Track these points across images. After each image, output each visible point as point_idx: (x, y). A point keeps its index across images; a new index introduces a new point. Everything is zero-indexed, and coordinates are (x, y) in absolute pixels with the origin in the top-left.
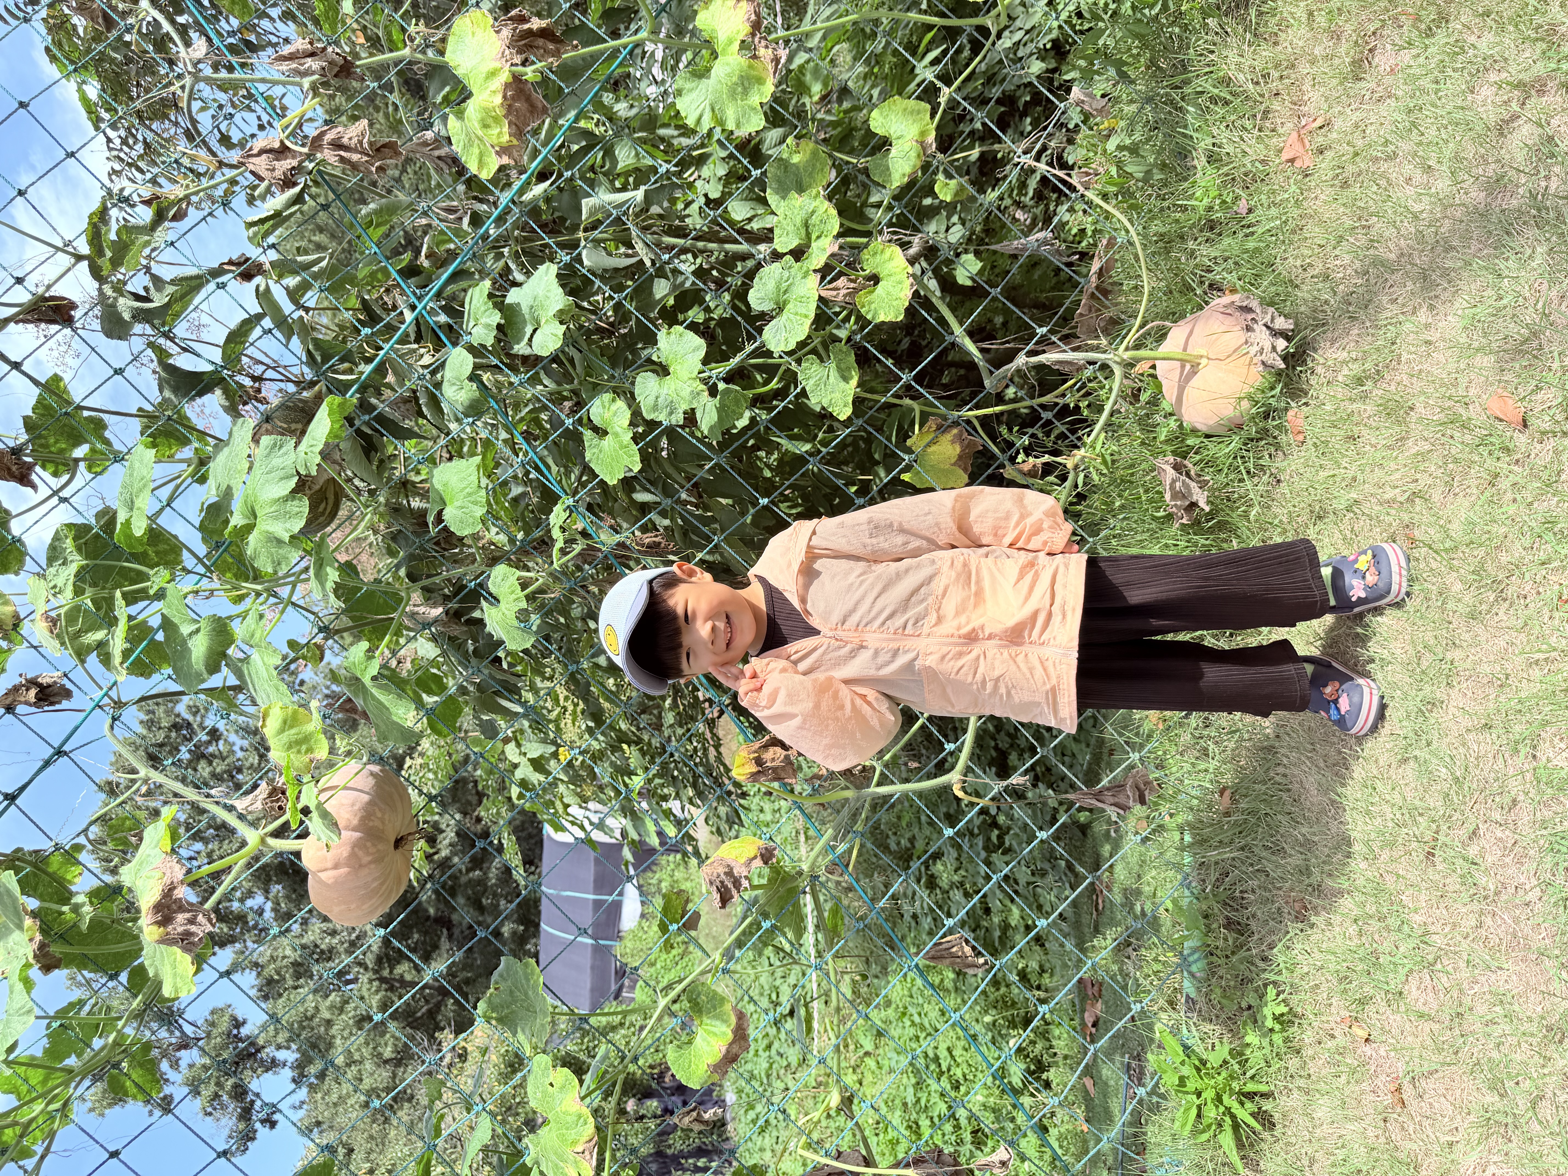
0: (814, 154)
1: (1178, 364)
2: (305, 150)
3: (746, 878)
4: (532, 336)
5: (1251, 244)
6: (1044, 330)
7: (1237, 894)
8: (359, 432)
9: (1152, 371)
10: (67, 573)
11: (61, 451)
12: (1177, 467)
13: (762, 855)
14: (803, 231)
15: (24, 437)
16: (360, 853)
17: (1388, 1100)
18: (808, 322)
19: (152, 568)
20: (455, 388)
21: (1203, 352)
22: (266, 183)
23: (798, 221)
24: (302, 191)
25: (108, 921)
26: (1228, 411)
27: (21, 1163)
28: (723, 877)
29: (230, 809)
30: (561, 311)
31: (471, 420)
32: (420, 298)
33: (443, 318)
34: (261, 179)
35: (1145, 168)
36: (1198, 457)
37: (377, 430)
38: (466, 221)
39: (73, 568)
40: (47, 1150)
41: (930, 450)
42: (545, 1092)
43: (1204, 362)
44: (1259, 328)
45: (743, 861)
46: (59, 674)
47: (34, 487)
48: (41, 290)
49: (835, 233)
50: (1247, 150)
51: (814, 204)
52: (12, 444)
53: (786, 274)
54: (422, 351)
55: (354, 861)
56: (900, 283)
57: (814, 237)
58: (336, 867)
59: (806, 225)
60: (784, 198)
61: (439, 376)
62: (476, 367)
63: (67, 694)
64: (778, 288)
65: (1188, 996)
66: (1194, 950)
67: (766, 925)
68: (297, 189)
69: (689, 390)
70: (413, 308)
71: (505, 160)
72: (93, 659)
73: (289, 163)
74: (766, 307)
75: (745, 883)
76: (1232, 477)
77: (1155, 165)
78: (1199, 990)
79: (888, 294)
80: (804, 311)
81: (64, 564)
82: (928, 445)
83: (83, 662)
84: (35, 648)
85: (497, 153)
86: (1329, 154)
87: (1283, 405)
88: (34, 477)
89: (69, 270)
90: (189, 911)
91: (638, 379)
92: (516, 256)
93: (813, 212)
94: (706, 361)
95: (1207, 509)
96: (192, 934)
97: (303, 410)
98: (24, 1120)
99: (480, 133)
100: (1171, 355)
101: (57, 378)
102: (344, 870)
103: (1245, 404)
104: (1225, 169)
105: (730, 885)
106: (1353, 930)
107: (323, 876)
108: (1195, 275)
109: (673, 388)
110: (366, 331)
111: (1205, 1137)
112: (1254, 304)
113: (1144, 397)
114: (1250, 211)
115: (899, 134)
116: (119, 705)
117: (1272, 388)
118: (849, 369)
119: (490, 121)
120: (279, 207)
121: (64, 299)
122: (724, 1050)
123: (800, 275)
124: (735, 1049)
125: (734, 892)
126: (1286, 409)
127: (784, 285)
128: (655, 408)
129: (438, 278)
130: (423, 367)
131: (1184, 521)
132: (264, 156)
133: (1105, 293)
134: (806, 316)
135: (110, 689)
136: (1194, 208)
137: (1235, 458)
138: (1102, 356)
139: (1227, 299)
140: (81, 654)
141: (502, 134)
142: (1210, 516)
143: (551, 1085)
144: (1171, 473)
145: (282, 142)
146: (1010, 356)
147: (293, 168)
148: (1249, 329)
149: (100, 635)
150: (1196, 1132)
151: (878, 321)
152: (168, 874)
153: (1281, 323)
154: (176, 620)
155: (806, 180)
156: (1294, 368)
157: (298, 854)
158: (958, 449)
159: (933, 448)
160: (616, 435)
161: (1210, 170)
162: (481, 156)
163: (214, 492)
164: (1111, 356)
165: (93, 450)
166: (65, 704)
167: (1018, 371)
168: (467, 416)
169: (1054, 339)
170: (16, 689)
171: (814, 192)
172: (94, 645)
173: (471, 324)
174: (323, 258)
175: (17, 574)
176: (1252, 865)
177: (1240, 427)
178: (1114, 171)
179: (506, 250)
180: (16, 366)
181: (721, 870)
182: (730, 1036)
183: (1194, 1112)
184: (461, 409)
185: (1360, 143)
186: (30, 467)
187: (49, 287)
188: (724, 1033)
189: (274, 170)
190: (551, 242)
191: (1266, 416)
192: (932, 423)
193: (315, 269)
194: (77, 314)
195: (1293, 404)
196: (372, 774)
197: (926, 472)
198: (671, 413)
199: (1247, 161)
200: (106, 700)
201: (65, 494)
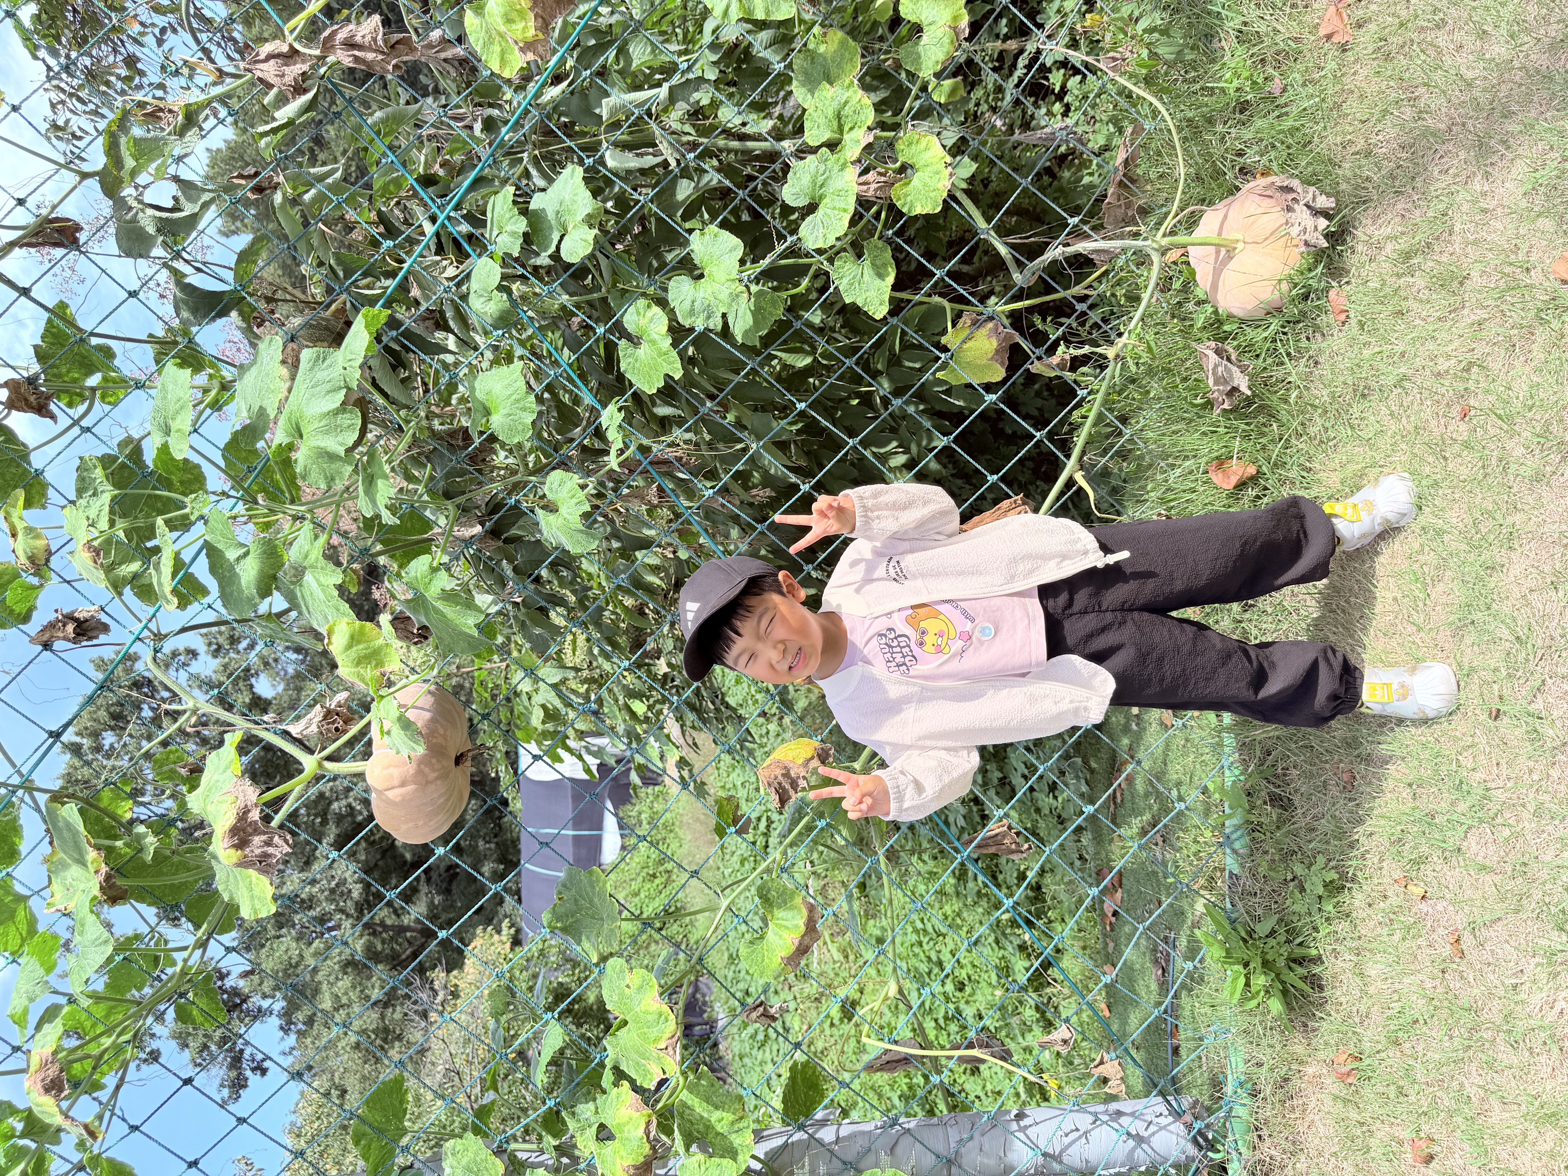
0: (842, 43)
1: (1212, 249)
2: (317, 52)
3: (804, 778)
4: (560, 242)
5: (1288, 123)
6: (1076, 220)
7: (1279, 771)
8: (387, 348)
9: (1184, 258)
10: (98, 504)
11: (75, 381)
12: (1218, 352)
13: (819, 755)
14: (835, 124)
15: (36, 368)
16: (427, 770)
17: (1447, 951)
18: (847, 217)
19: (186, 495)
20: (482, 300)
21: (1239, 236)
22: (275, 90)
23: (830, 113)
24: (316, 96)
25: (168, 853)
26: (1268, 294)
27: (95, 1095)
28: (780, 778)
29: (286, 734)
30: (588, 215)
31: (500, 332)
32: (442, 208)
33: (465, 228)
34: (270, 86)
35: (1177, 49)
36: (1235, 343)
37: (404, 346)
38: (478, 127)
39: (106, 499)
40: (122, 1080)
41: (965, 346)
42: (622, 995)
43: (1240, 246)
44: (1300, 208)
45: (800, 762)
46: (96, 607)
47: (53, 417)
48: (44, 212)
49: (869, 122)
50: (1279, 27)
51: (847, 94)
52: (26, 375)
53: (822, 168)
54: (445, 263)
55: (421, 778)
56: (938, 173)
57: (846, 128)
58: (403, 784)
59: (839, 117)
60: (812, 92)
61: (464, 288)
62: (504, 277)
63: (105, 628)
64: (814, 182)
65: (1231, 872)
66: (1237, 828)
67: (821, 824)
68: (310, 95)
69: (727, 292)
70: (433, 219)
71: (530, 56)
72: (127, 591)
73: (298, 68)
74: (801, 202)
75: (802, 783)
76: (1270, 361)
77: (1186, 45)
78: (1242, 866)
79: (925, 185)
80: (842, 205)
81: (94, 495)
82: (964, 342)
83: (120, 594)
84: (68, 582)
85: (521, 50)
86: (1372, 27)
87: (1323, 284)
88: (52, 407)
89: (75, 188)
90: (265, 833)
91: (672, 284)
92: (536, 161)
93: (846, 102)
94: (742, 262)
95: (1249, 393)
96: (270, 856)
97: (326, 328)
98: (96, 1052)
99: (502, 28)
100: (1208, 241)
101: (63, 305)
102: (411, 788)
103: (1285, 286)
104: (1255, 50)
105: (788, 786)
106: (1406, 793)
107: (390, 794)
108: (1225, 159)
109: (709, 291)
110: (388, 244)
111: (1253, 1004)
112: (1295, 183)
113: (1177, 285)
114: (1284, 90)
115: (930, 20)
116: (159, 637)
117: (1310, 270)
118: (885, 265)
119: (514, 15)
120: (291, 115)
121: (69, 220)
122: (797, 942)
123: (836, 168)
124: (807, 940)
125: (792, 792)
126: (1327, 290)
127: (821, 179)
128: (692, 312)
129: (459, 186)
130: (448, 279)
131: (1226, 406)
132: (272, 62)
133: (1133, 181)
134: (845, 210)
135: (150, 620)
136: (1223, 90)
137: (1274, 341)
138: (1139, 243)
139: (1262, 182)
140: (117, 586)
141: (527, 28)
142: (1249, 401)
143: (628, 986)
144: (1213, 357)
145: (291, 46)
146: (1040, 250)
147: (304, 73)
148: (1289, 209)
149: (135, 566)
150: (1243, 1000)
151: (913, 214)
152: (241, 797)
153: (1324, 202)
154: (220, 546)
155: (834, 71)
156: (1334, 248)
157: (361, 776)
158: (995, 344)
159: (969, 344)
160: (653, 342)
161: (1240, 50)
162: (503, 53)
163: (245, 414)
164: (1149, 243)
165: (105, 379)
166: (103, 638)
167: (1054, 262)
168: (496, 328)
169: (1086, 228)
170: (52, 625)
171: (847, 81)
172: (130, 576)
173: (495, 233)
174: (337, 169)
175: (44, 507)
176: (1296, 742)
177: (1279, 310)
178: (1145, 53)
179: (525, 155)
180: (25, 292)
181: (779, 772)
182: (803, 929)
183: (1242, 981)
184: (490, 321)
185: (1404, 13)
186: (49, 398)
187: (54, 207)
188: (797, 926)
189: (283, 76)
190: (572, 144)
191: (1306, 297)
192: (966, 320)
193: (330, 180)
194: (82, 237)
195: (1334, 284)
196: (429, 692)
197: (963, 368)
198: (709, 317)
199: (1278, 39)
200: (146, 633)
201: (85, 423)
